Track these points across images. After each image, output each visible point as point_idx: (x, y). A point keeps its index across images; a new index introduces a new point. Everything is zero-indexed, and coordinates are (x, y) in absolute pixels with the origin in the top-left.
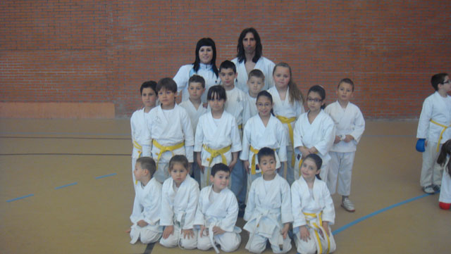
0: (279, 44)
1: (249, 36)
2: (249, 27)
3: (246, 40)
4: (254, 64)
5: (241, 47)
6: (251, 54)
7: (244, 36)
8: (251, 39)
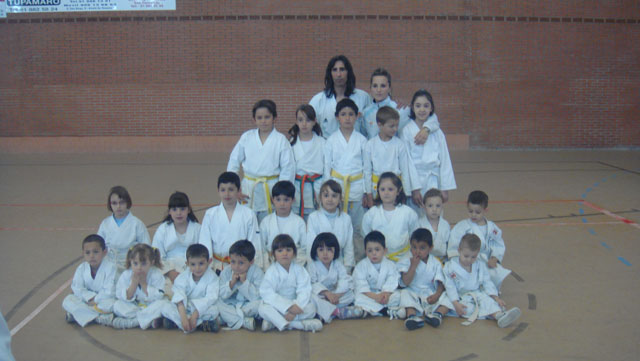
2: (339, 55)
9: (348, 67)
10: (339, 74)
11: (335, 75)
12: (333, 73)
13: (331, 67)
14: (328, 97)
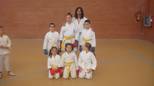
0: (37, 12)
1: (79, 10)
3: (78, 11)
5: (76, 13)
6: (80, 16)
7: (78, 10)
8: (80, 11)
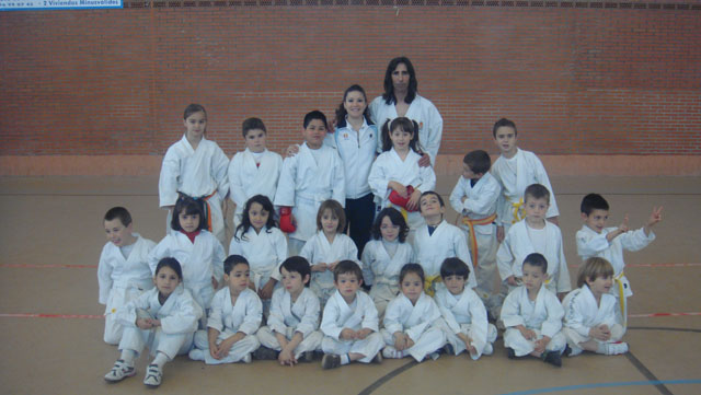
2: (400, 56)
4: (406, 105)
9: (410, 71)
10: (400, 78)
11: (397, 79)
12: (394, 77)
13: (391, 69)
14: (388, 103)
